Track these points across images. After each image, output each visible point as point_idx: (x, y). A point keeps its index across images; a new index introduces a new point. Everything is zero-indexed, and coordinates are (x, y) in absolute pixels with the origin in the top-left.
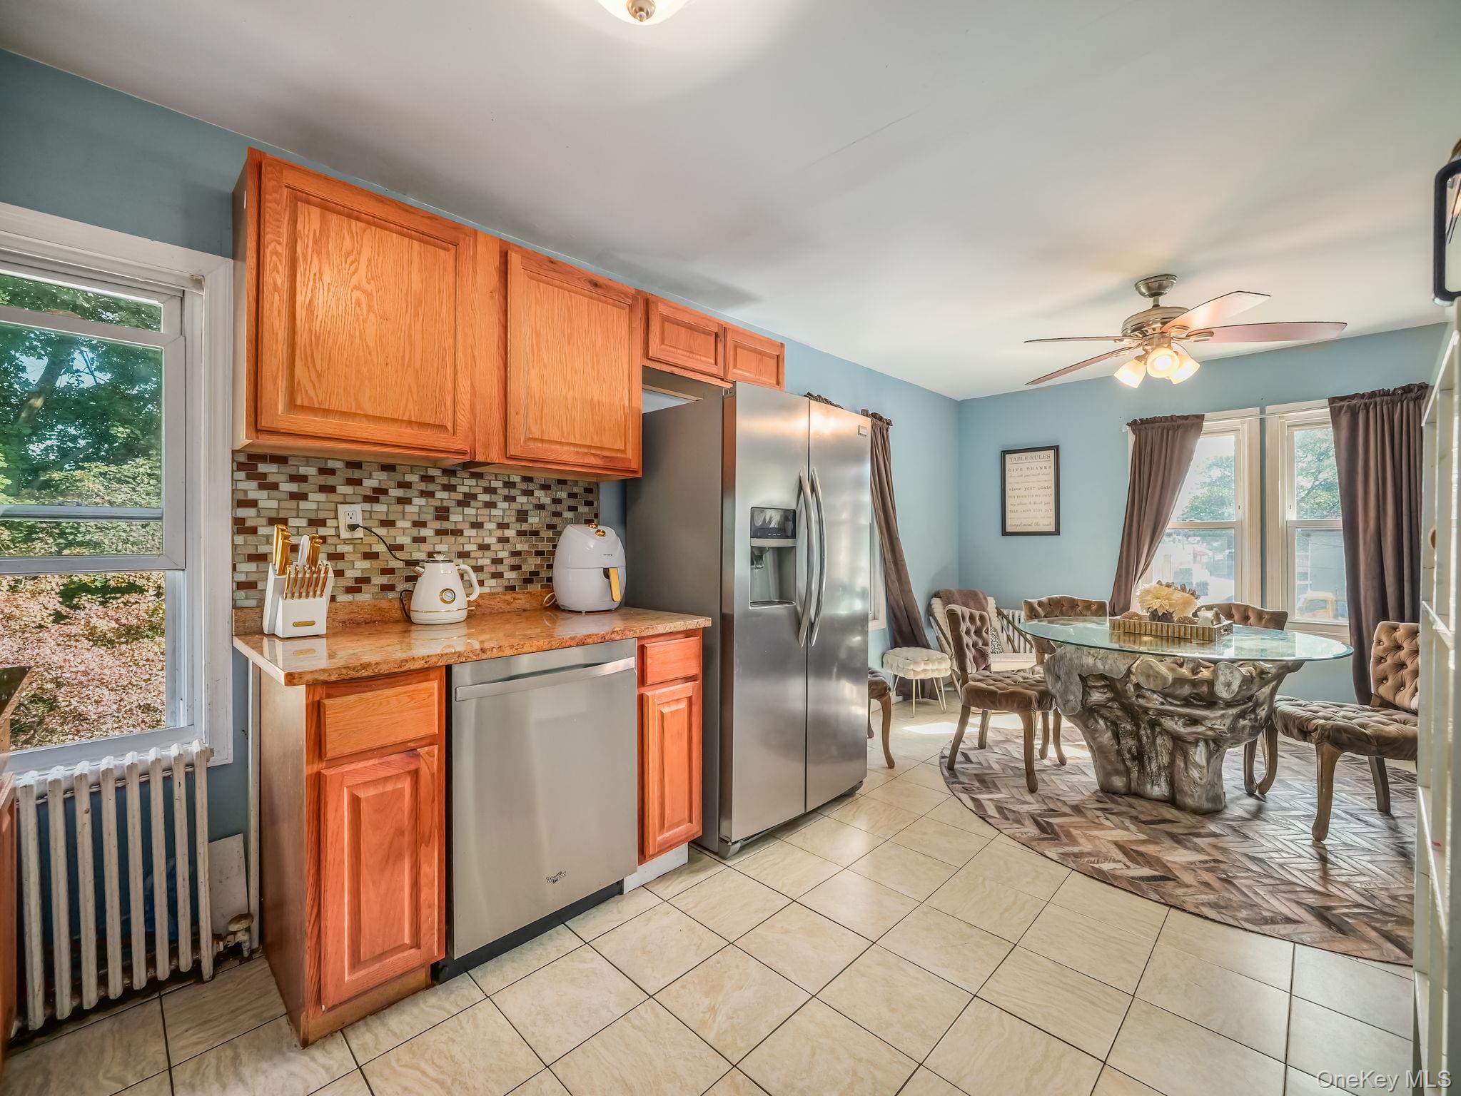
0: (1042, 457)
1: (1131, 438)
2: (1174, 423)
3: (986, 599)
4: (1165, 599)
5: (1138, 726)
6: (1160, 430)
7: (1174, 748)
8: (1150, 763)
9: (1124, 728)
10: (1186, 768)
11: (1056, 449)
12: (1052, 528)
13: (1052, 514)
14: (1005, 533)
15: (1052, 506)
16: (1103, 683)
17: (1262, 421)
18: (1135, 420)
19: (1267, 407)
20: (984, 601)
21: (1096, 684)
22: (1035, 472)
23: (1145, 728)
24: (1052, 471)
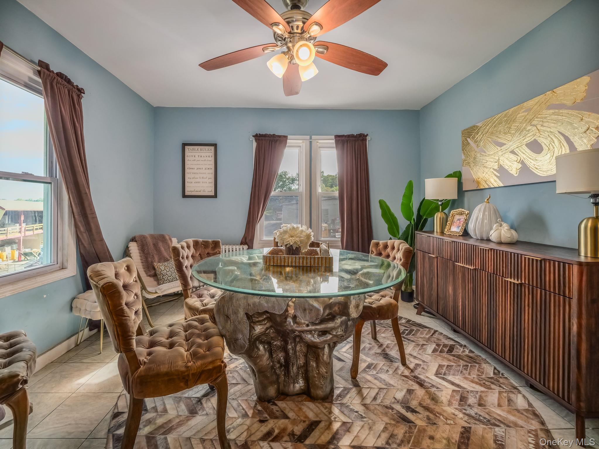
0: (207, 150)
1: (255, 144)
2: (274, 138)
3: (171, 239)
4: (297, 237)
5: (286, 343)
6: (268, 141)
7: (308, 351)
8: (293, 367)
9: (276, 345)
10: (318, 366)
11: (215, 145)
12: (213, 194)
13: (213, 185)
14: (184, 196)
15: (213, 180)
16: (265, 317)
17: (311, 142)
18: (257, 134)
19: (312, 136)
20: (169, 241)
21: (260, 319)
22: (202, 159)
23: (291, 343)
24: (213, 159)
